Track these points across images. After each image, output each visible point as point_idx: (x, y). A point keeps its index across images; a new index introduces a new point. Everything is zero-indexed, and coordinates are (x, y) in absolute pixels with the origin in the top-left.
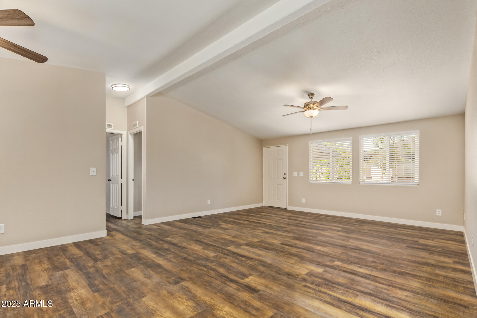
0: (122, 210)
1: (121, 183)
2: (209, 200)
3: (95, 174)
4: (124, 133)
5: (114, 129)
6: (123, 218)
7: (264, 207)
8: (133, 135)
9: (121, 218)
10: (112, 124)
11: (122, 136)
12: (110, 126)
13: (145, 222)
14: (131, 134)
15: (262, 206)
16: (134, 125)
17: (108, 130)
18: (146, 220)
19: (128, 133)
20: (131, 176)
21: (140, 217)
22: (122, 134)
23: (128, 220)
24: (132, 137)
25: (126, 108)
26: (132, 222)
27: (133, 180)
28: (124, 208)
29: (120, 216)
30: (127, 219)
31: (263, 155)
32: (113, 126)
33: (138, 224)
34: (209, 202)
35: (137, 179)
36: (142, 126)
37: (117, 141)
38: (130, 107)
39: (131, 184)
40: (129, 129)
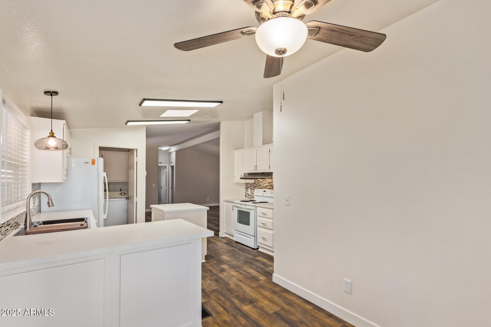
1: (166, 189)
2: (208, 198)
3: (154, 186)
4: (167, 165)
5: (163, 164)
10: (162, 162)
12: (161, 163)
14: (170, 166)
16: (171, 162)
17: (160, 165)
20: (170, 186)
25: (168, 154)
27: (171, 188)
35: (172, 188)
36: (174, 164)
37: (164, 169)
38: (170, 153)
39: (170, 190)
40: (169, 164)
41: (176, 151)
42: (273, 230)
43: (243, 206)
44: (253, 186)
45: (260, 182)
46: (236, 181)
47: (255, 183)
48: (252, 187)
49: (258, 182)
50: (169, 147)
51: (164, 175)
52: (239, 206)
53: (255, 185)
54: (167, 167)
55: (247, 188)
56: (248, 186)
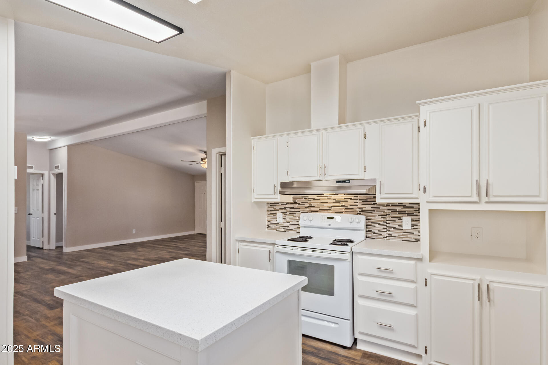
0: (43, 241)
1: (43, 217)
2: (135, 230)
3: (16, 212)
4: (46, 172)
5: (35, 170)
6: (44, 248)
7: (196, 234)
8: (55, 175)
9: (42, 248)
11: (44, 175)
12: (31, 167)
13: (66, 250)
14: (53, 174)
15: (194, 234)
16: (56, 167)
17: (29, 171)
18: (67, 248)
19: (50, 173)
20: (53, 210)
21: (62, 247)
22: (44, 174)
23: (50, 249)
24: (55, 177)
25: (49, 151)
26: (54, 251)
27: (55, 214)
28: (45, 239)
29: (41, 247)
30: (48, 248)
31: (195, 188)
32: (34, 167)
33: (60, 252)
34: (134, 231)
35: (59, 213)
36: (63, 169)
37: (38, 179)
38: (52, 150)
39: (53, 218)
40: (51, 169)
41: (69, 147)
42: (415, 307)
43: (295, 251)
44: (292, 208)
45: (309, 200)
46: (256, 198)
47: (295, 203)
48: (288, 209)
49: (305, 200)
50: (53, 138)
51: (38, 190)
52: (288, 250)
53: (296, 206)
54: (46, 177)
55: (273, 212)
56: (274, 207)
